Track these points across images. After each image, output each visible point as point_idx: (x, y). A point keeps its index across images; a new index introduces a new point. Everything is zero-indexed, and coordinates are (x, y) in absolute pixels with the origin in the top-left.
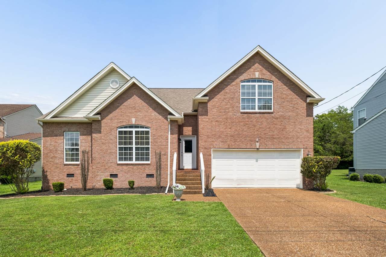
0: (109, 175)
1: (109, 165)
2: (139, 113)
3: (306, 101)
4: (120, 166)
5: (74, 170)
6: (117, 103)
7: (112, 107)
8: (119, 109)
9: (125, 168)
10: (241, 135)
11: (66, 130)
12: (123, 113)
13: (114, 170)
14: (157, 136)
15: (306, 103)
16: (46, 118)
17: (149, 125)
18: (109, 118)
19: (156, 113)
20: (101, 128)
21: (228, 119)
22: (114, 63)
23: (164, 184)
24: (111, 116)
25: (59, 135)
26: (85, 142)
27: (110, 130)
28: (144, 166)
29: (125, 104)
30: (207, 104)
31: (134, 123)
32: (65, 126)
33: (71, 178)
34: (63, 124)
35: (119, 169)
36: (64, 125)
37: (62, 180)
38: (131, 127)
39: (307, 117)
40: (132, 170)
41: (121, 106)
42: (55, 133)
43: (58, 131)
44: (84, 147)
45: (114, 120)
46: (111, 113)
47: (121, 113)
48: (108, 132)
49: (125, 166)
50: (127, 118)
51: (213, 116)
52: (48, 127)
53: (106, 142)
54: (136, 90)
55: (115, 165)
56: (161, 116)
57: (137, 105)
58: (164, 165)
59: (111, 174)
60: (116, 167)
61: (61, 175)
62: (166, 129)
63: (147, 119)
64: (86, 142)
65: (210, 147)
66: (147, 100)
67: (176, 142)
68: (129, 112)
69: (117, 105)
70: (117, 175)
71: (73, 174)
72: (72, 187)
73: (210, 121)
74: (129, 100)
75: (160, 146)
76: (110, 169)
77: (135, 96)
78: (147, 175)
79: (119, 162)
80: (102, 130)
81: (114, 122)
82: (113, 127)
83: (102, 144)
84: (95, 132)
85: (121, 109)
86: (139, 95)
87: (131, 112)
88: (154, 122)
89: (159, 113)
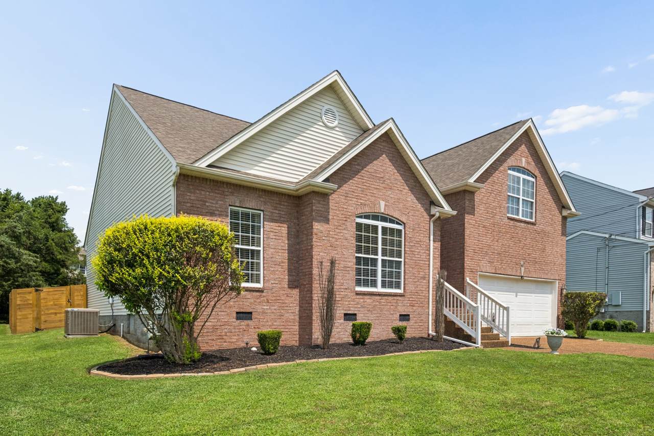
0: (343, 315)
1: (342, 293)
2: (390, 192)
3: (561, 213)
4: (361, 297)
5: (251, 303)
6: (356, 163)
7: (348, 171)
8: (359, 177)
9: (368, 300)
10: (507, 253)
11: (235, 203)
12: (365, 187)
13: (350, 306)
14: (414, 242)
15: (561, 216)
16: (196, 165)
17: (404, 219)
18: (342, 191)
19: (412, 197)
20: (329, 212)
21: (496, 226)
22: (340, 74)
23: (422, 332)
24: (347, 189)
25: (217, 212)
26: (274, 237)
27: (344, 219)
28: (395, 298)
29: (370, 168)
30: (474, 195)
31: (382, 211)
32: (232, 193)
33: (246, 322)
34: (229, 185)
35: (358, 303)
36: (230, 190)
37: (227, 327)
38: (375, 218)
39: (562, 236)
40: (378, 306)
41: (363, 172)
42: (208, 206)
43: (217, 203)
44: (272, 250)
45: (350, 199)
46: (346, 182)
47: (363, 187)
48: (340, 222)
49: (368, 297)
50: (373, 199)
51: (480, 218)
52: (191, 187)
53: (338, 243)
54: (386, 145)
55: (352, 294)
56: (420, 205)
57: (386, 174)
58: (423, 297)
59: (346, 312)
60: (353, 298)
61: (223, 313)
62: (426, 229)
63: (401, 206)
64: (277, 238)
65: (476, 270)
66: (402, 169)
67: (438, 256)
68: (375, 187)
69: (356, 167)
70: (355, 315)
71: (251, 313)
72: (247, 344)
73: (477, 225)
74: (375, 162)
75: (418, 262)
76: (345, 302)
77: (384, 155)
78: (400, 315)
79: (358, 289)
80: (330, 217)
81: (350, 202)
82: (350, 214)
83: (330, 248)
84: (318, 218)
85: (362, 177)
86: (390, 156)
87: (378, 187)
88: (410, 214)
89: (418, 199)
